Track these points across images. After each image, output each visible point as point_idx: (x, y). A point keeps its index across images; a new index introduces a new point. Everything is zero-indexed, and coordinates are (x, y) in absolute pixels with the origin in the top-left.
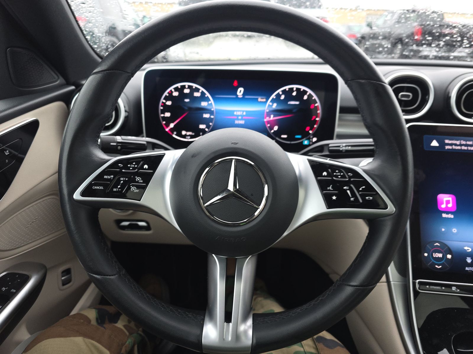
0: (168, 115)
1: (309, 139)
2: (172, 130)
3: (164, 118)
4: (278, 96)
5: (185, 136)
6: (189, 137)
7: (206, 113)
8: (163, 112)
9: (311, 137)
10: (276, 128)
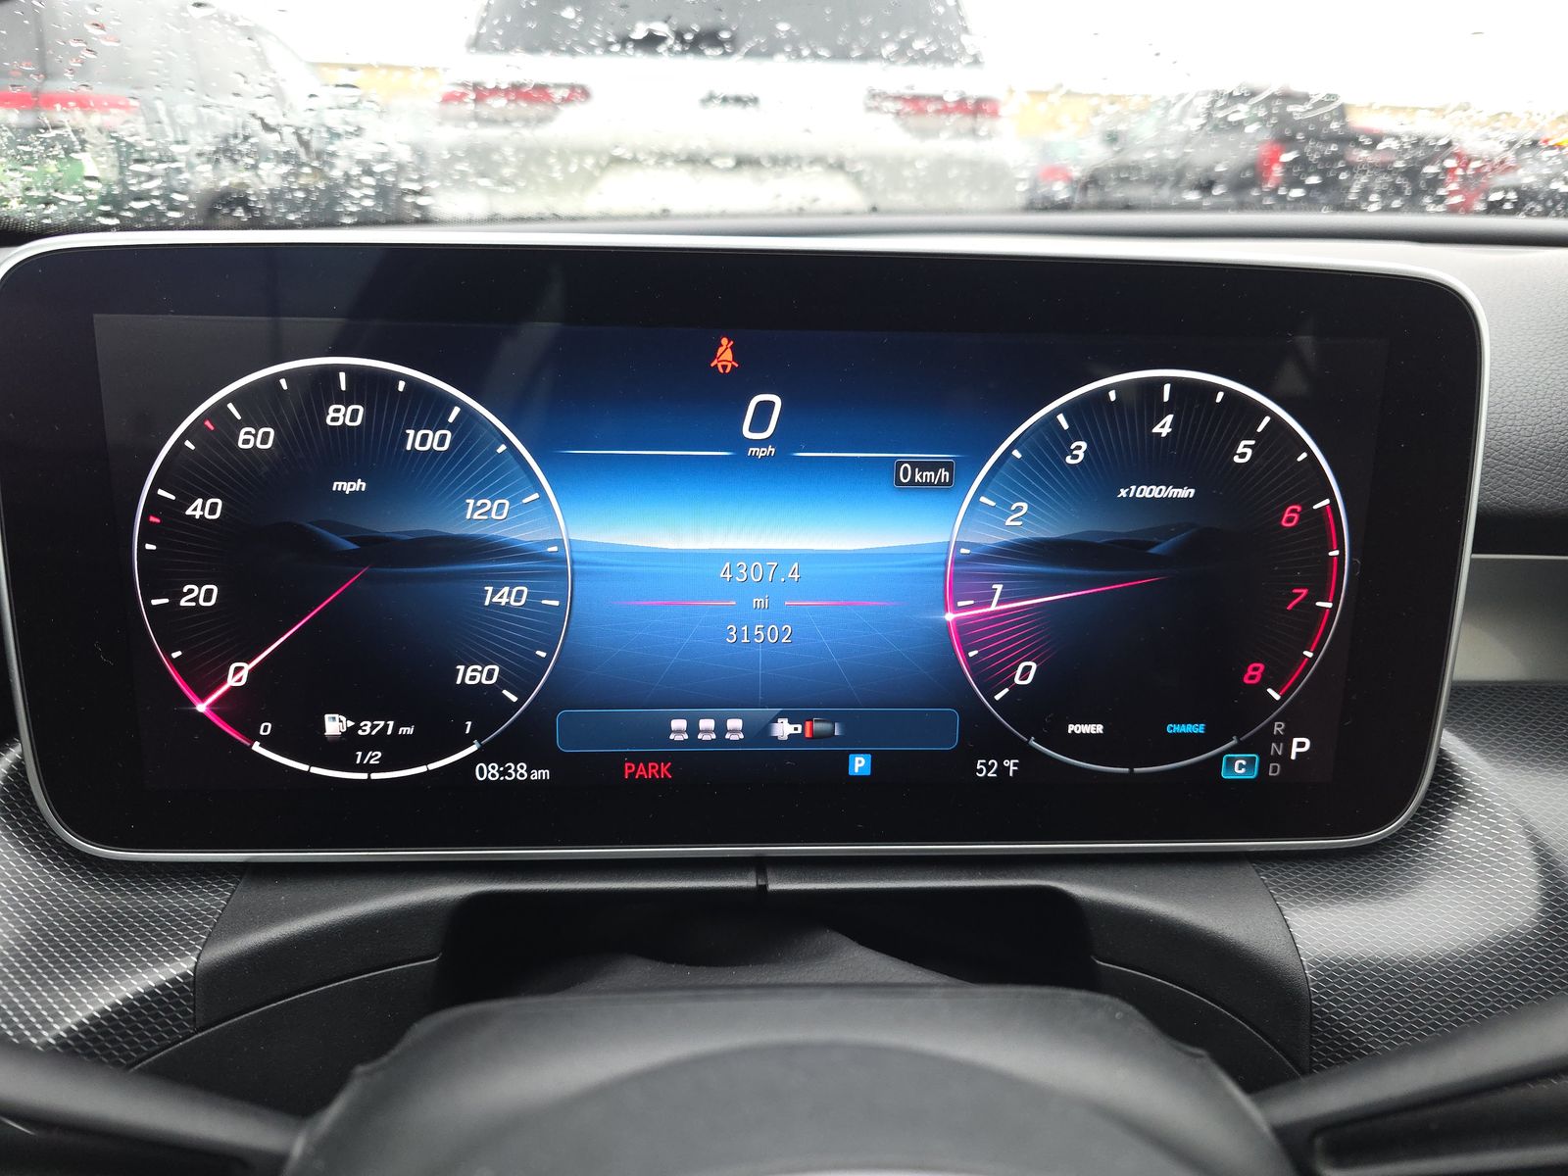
0: (199, 595)
1: (1257, 745)
2: (241, 707)
3: (174, 624)
4: (1049, 440)
5: (341, 751)
6: (375, 757)
7: (499, 579)
8: (165, 577)
9: (1279, 728)
10: (1028, 670)
